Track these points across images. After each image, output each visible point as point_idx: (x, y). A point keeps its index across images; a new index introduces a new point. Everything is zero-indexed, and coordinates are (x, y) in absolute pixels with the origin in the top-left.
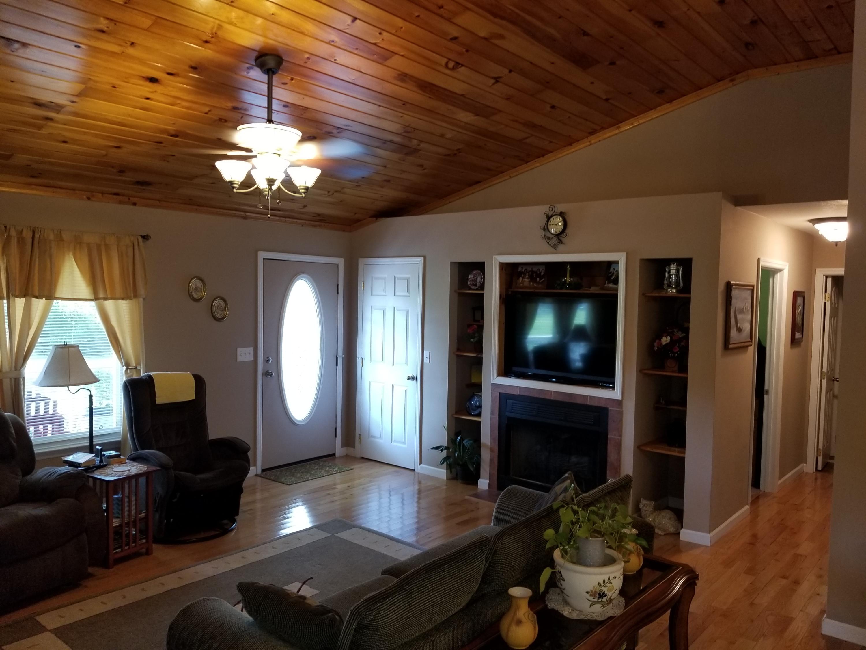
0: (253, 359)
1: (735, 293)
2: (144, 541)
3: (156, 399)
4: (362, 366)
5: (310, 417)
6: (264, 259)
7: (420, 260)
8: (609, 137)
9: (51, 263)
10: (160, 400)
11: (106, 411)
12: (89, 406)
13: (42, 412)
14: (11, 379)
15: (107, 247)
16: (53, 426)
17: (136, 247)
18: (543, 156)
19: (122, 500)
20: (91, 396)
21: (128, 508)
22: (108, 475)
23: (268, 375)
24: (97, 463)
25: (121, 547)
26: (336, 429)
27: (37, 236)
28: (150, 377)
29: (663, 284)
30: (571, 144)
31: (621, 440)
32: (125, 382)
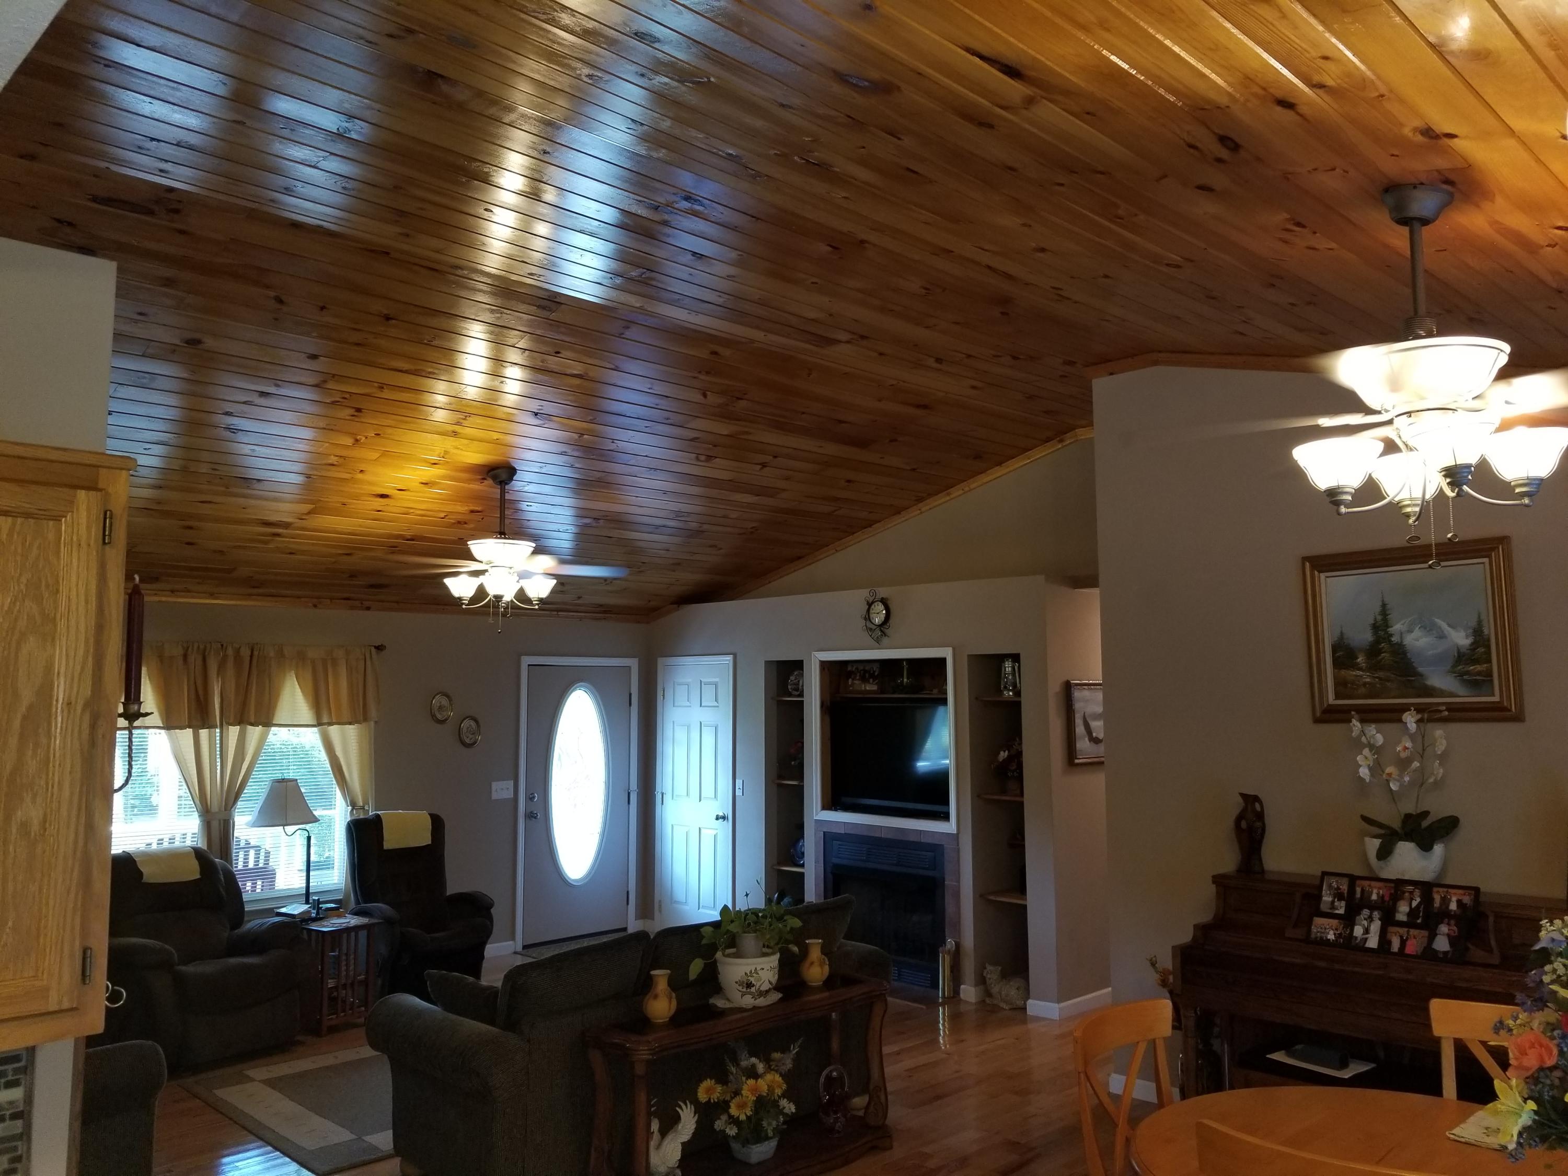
0: (512, 796)
1: (1077, 694)
2: (363, 1009)
3: (384, 843)
4: (662, 804)
5: (591, 876)
6: (529, 665)
7: (730, 658)
8: (939, 505)
9: (270, 682)
10: (387, 845)
11: (326, 865)
12: (305, 860)
13: (251, 865)
14: (220, 820)
15: (335, 662)
16: (263, 883)
17: (368, 663)
18: (870, 526)
19: (339, 957)
20: (309, 838)
21: (345, 968)
22: (324, 926)
23: (532, 817)
24: (313, 915)
25: (336, 1013)
26: (628, 892)
27: (256, 653)
28: (378, 816)
29: (1000, 686)
30: (899, 513)
31: (959, 887)
32: (348, 823)
